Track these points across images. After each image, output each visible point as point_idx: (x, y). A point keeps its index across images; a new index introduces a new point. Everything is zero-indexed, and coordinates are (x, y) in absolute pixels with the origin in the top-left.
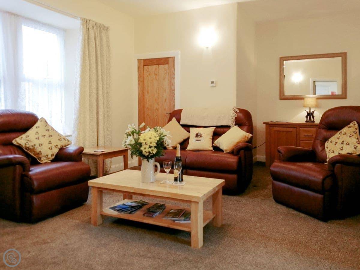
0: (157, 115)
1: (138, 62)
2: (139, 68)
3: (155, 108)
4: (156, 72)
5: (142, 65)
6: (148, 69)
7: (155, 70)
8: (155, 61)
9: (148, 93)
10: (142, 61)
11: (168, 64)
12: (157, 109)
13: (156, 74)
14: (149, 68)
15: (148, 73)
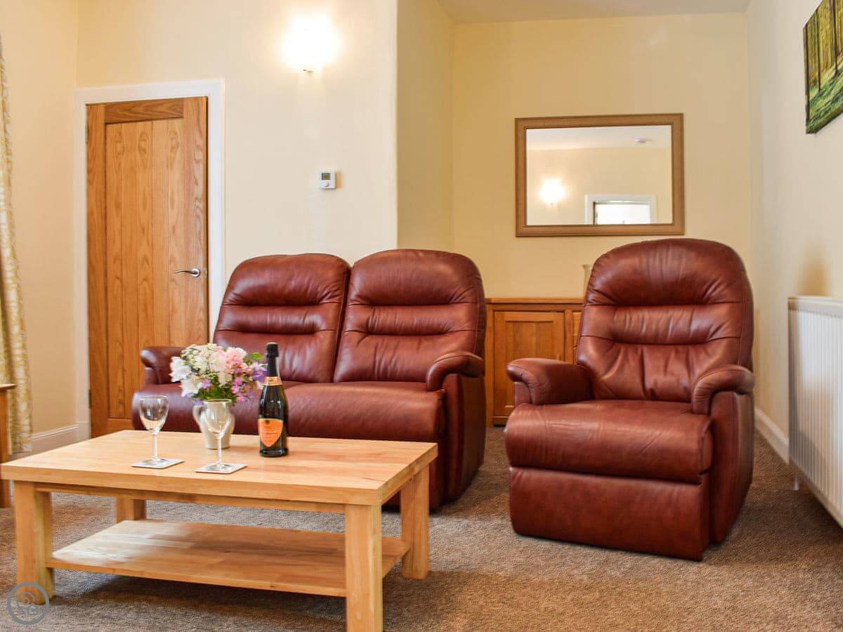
0: (145, 280)
1: (88, 114)
2: (89, 131)
3: (140, 256)
4: (143, 144)
5: (101, 120)
6: (120, 134)
7: (141, 136)
8: (141, 110)
9: (118, 206)
10: (102, 110)
11: (182, 117)
12: (145, 259)
13: (144, 150)
14: (123, 131)
15: (119, 146)
